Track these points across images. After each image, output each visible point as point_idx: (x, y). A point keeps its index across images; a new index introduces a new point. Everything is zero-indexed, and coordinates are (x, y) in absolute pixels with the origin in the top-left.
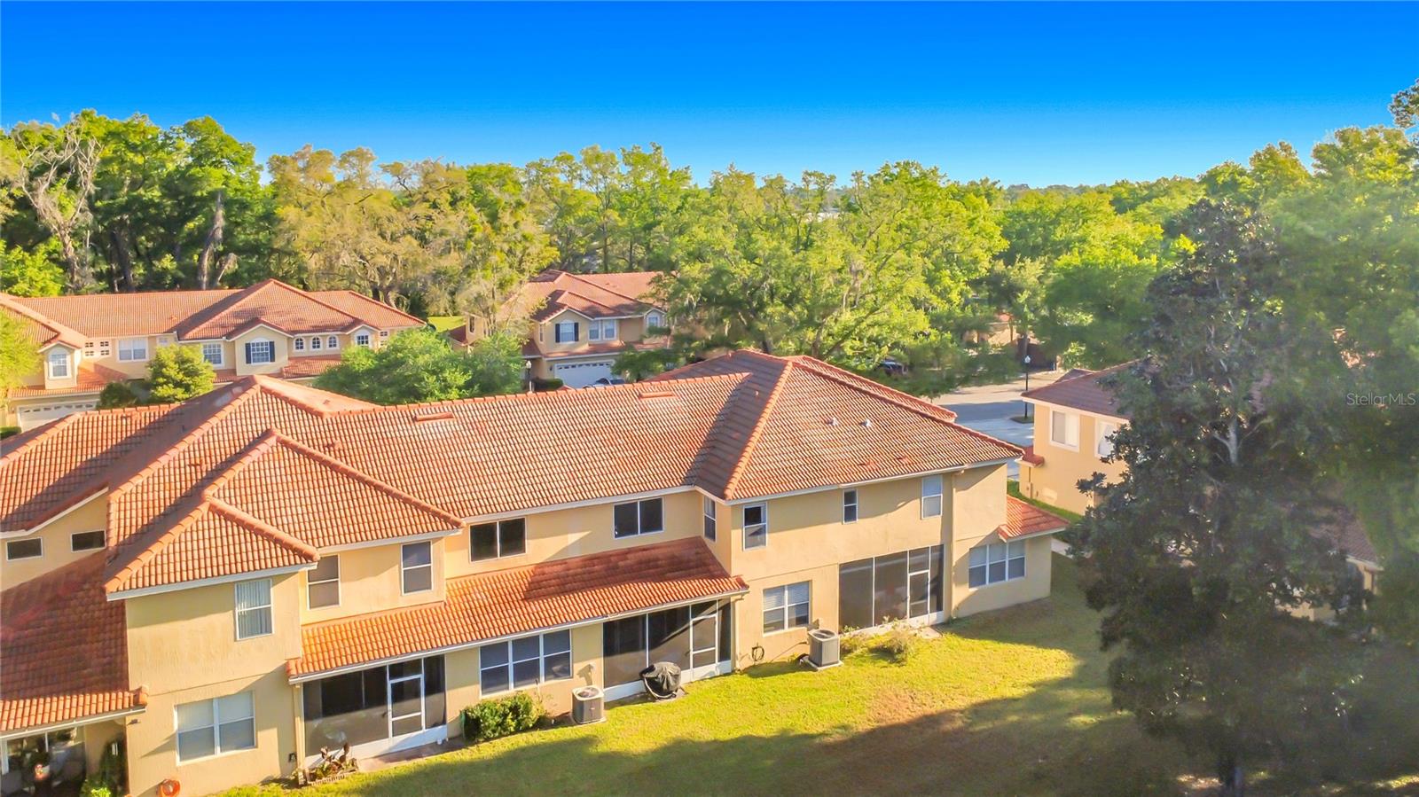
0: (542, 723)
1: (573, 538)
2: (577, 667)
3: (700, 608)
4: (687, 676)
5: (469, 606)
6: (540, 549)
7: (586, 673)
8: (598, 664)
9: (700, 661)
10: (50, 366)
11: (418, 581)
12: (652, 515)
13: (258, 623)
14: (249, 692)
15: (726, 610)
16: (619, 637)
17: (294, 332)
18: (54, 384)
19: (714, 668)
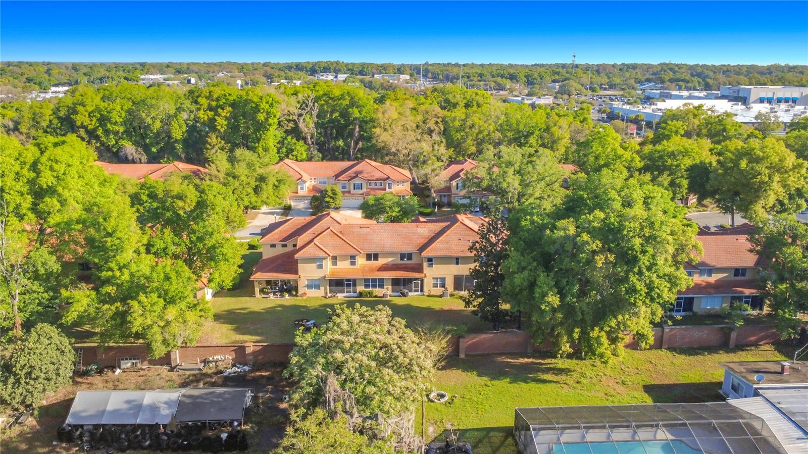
0: (376, 297)
1: (390, 259)
2: (385, 287)
3: (415, 279)
4: (410, 294)
5: (363, 269)
6: (382, 261)
7: (387, 288)
8: (390, 287)
9: (415, 291)
10: (299, 187)
11: (353, 263)
12: (409, 256)
13: (320, 267)
14: (319, 279)
15: (422, 281)
16: (396, 282)
17: (369, 180)
18: (301, 193)
19: (419, 293)
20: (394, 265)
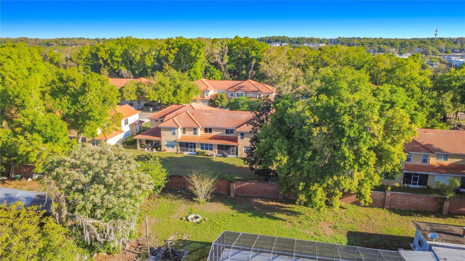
0: (207, 155)
1: (219, 133)
2: (214, 150)
3: (233, 146)
4: (229, 156)
5: (201, 138)
6: (214, 133)
7: (215, 151)
8: (216, 150)
9: (232, 154)
10: (205, 94)
11: (195, 133)
12: (232, 131)
13: (174, 134)
14: (173, 141)
15: (237, 148)
16: (220, 147)
17: (247, 92)
19: (235, 156)
20: (221, 136)
